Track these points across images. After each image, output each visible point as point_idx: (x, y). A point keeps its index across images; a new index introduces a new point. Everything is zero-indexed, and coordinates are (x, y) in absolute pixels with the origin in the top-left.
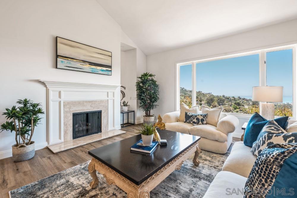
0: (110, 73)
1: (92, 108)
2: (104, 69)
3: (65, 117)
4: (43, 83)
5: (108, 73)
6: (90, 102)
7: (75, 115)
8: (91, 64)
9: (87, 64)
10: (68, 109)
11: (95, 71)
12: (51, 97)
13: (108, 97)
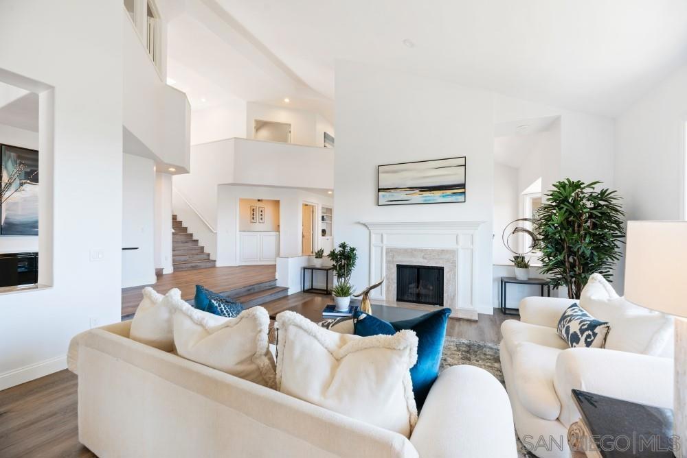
0: (461, 198)
1: (426, 261)
2: (449, 192)
3: (388, 268)
4: (365, 225)
5: (457, 199)
6: (422, 251)
7: (400, 268)
8: (424, 189)
9: (417, 191)
10: (391, 259)
11: (429, 200)
12: (373, 241)
13: (457, 243)
